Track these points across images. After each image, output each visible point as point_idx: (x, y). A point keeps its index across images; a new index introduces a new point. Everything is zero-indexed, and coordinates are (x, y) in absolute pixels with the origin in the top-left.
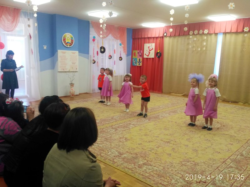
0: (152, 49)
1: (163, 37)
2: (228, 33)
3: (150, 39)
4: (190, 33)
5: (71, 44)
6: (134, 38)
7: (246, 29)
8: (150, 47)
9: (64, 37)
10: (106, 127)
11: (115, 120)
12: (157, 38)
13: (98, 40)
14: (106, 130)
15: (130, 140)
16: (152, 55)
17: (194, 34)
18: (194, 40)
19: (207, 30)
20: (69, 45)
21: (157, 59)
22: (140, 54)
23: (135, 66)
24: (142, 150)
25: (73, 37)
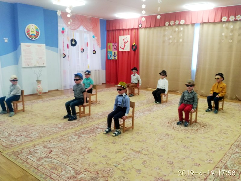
1: (138, 29)
2: (205, 23)
3: (125, 31)
4: (166, 24)
5: (36, 37)
6: (108, 30)
7: (224, 19)
8: (125, 40)
9: (27, 29)
10: (69, 133)
11: (81, 124)
12: (132, 29)
13: (68, 32)
14: (67, 137)
15: (94, 151)
16: (128, 48)
17: (170, 25)
19: (183, 20)
20: (33, 37)
21: (133, 52)
22: (115, 47)
23: (110, 60)
24: (106, 165)
25: (39, 29)
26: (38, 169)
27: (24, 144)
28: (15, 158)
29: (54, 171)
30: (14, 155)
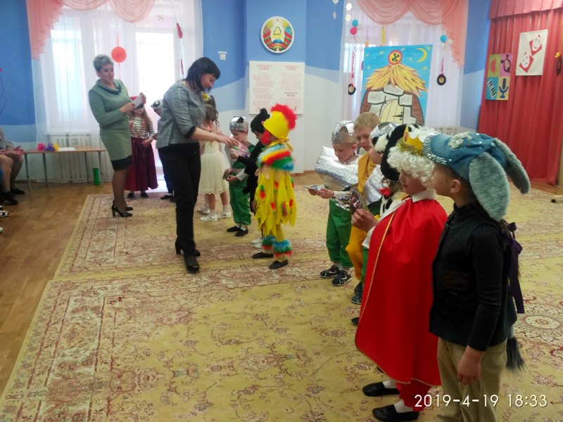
0: (540, 48)
3: (536, 17)
5: (284, 46)
6: (494, 17)
8: (534, 43)
9: (266, 27)
12: (557, 11)
13: (368, 30)
16: (538, 68)
20: (278, 46)
22: (507, 65)
25: (292, 27)
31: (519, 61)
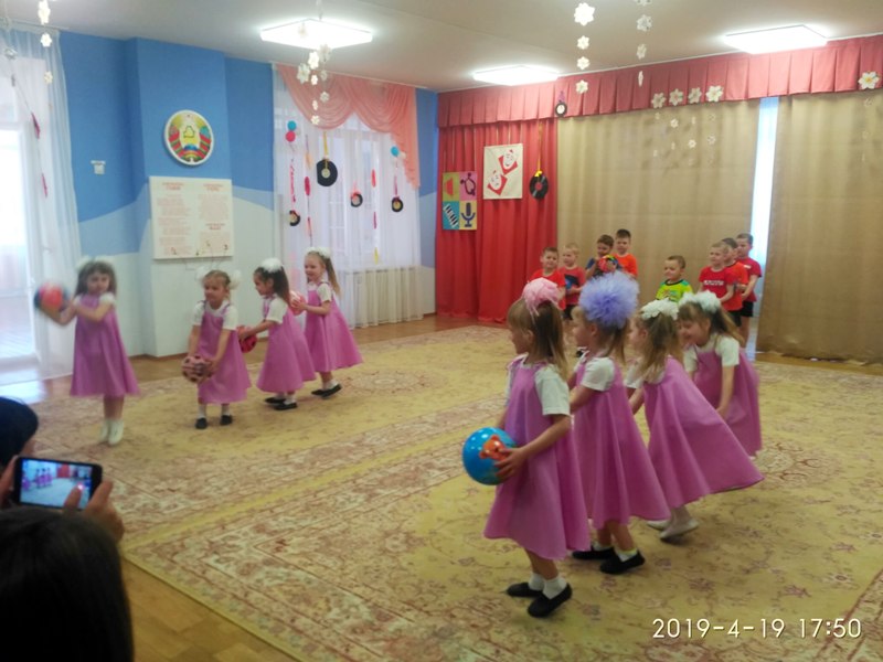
0: (515, 165)
1: (551, 121)
2: (798, 96)
3: (505, 128)
4: (653, 102)
5: (201, 154)
6: (445, 125)
7: (869, 80)
8: (505, 159)
9: (172, 126)
10: (333, 484)
11: (370, 453)
12: (530, 123)
13: (307, 136)
14: (328, 497)
15: (428, 542)
16: (514, 190)
17: (667, 104)
18: (669, 129)
19: (718, 88)
20: (192, 155)
21: (533, 203)
22: (470, 186)
23: (453, 231)
24: (477, 591)
25: (209, 127)
26: (246, 602)
27: (185, 519)
28: (165, 564)
29: (302, 607)
30: (160, 556)
31: (486, 182)
